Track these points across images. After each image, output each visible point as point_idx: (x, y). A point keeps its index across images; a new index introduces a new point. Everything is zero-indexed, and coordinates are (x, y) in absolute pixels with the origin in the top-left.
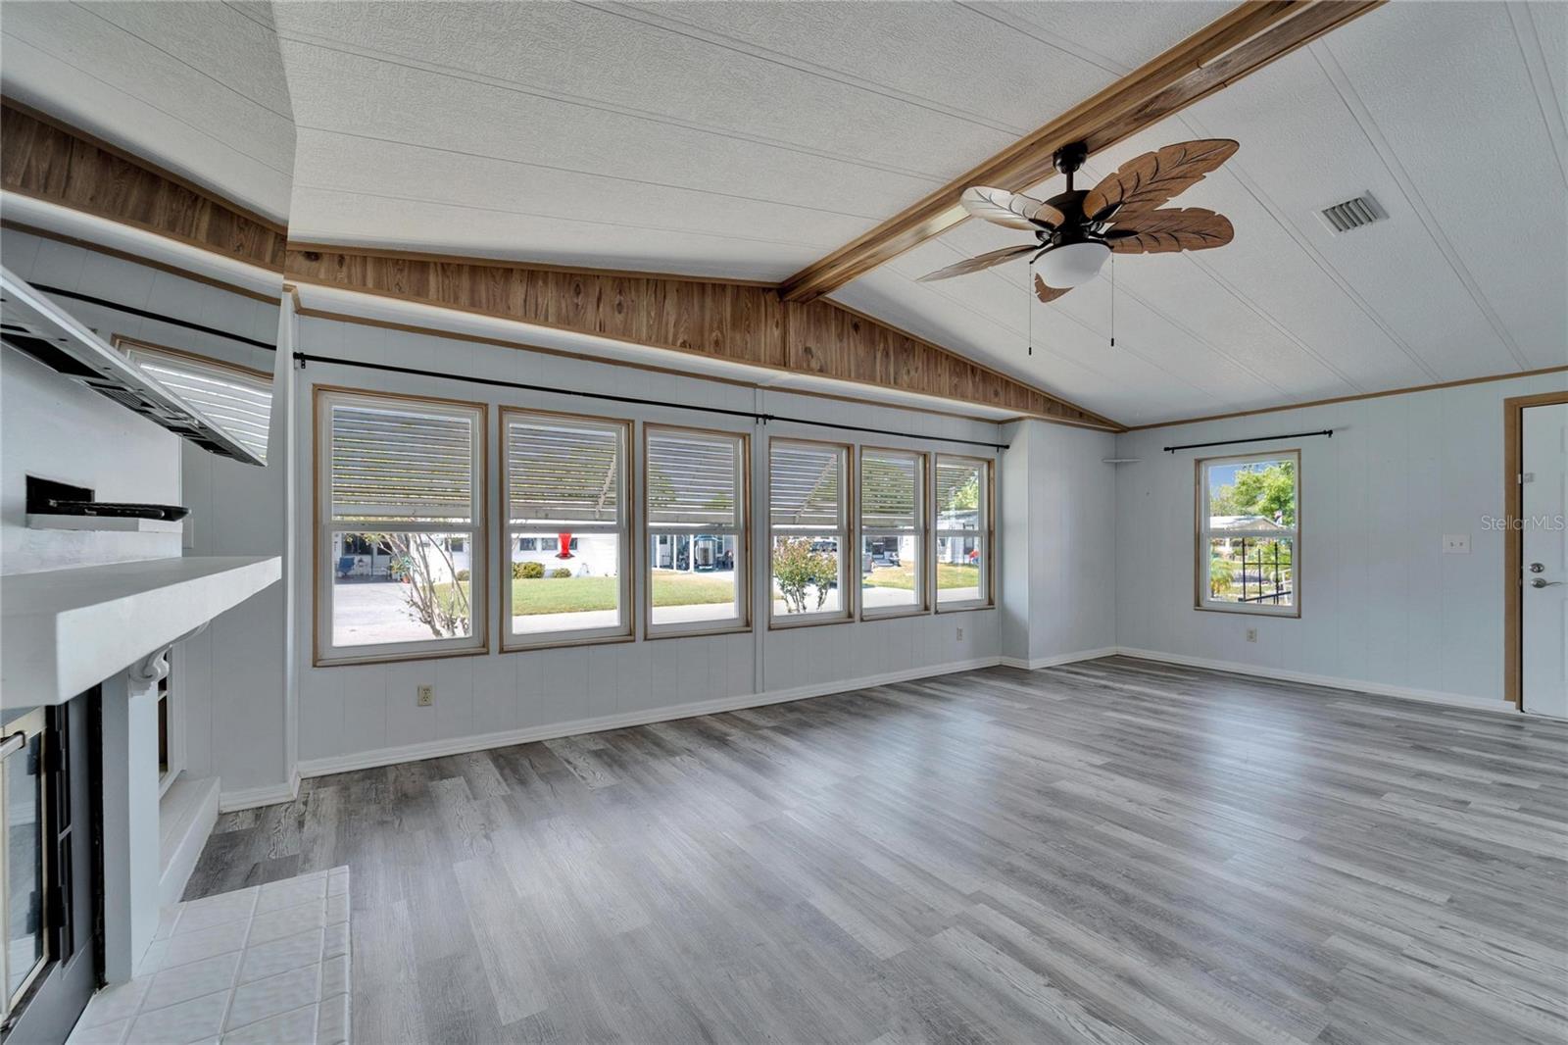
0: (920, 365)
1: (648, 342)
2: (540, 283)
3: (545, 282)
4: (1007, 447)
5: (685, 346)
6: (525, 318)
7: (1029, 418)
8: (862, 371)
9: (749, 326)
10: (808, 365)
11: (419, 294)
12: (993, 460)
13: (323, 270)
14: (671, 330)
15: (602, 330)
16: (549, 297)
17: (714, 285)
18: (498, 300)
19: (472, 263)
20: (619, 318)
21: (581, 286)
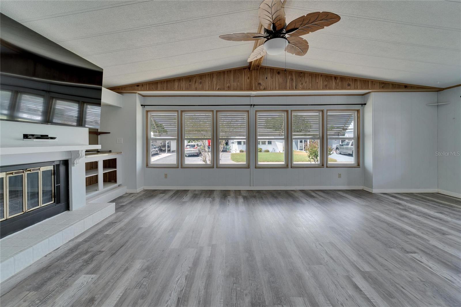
0: (308, 80)
1: (208, 90)
2: (181, 81)
3: (182, 81)
4: (365, 104)
5: (219, 90)
6: (178, 90)
7: (372, 92)
8: (281, 87)
9: (239, 80)
10: (260, 88)
11: (156, 89)
12: (359, 110)
13: (140, 88)
14: (215, 86)
15: (196, 90)
16: (183, 84)
17: (227, 71)
18: (172, 87)
19: (166, 80)
20: (201, 85)
21: (191, 80)
